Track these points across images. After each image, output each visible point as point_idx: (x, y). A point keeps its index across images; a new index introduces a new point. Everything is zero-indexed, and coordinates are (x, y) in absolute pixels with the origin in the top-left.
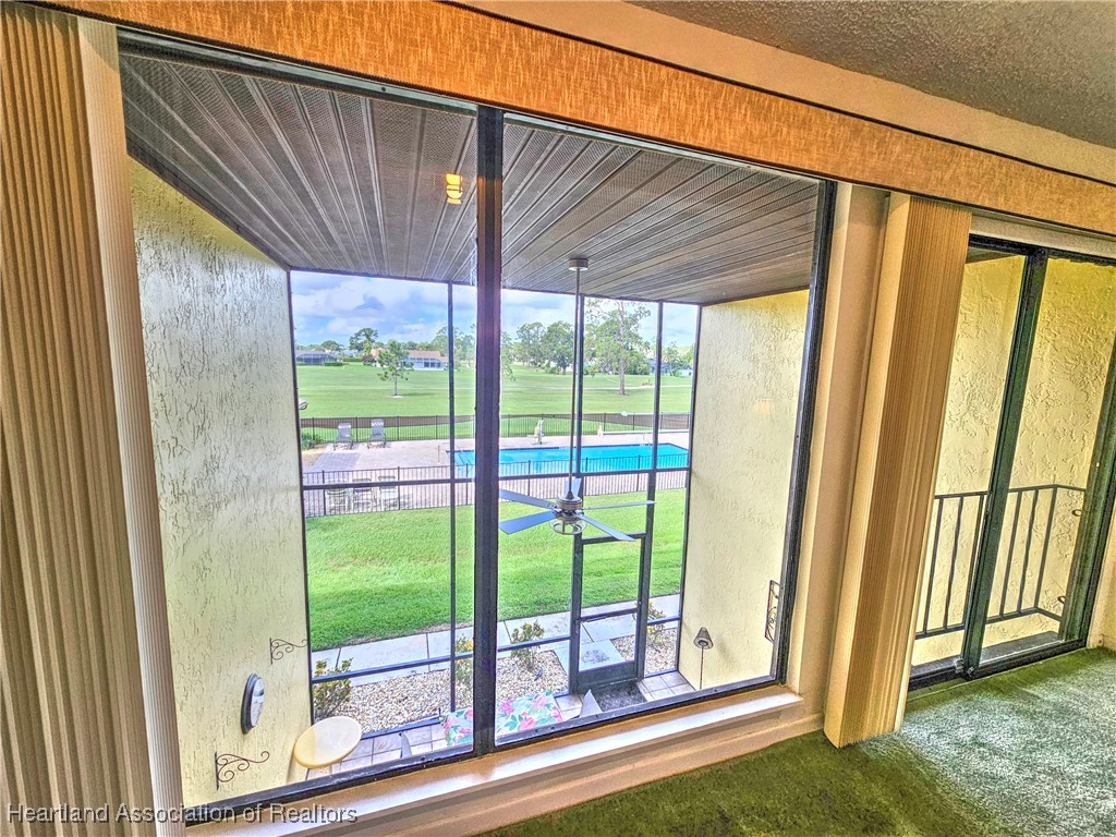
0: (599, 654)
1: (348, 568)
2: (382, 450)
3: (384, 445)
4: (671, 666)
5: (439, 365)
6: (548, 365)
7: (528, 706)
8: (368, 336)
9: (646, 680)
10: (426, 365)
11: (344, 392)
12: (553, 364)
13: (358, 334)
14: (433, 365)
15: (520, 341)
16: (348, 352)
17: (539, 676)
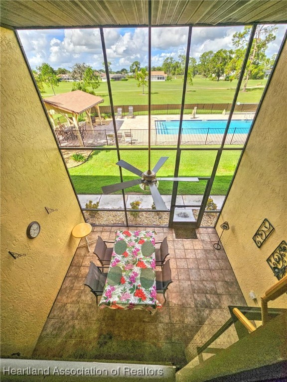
0: (185, 215)
1: (110, 166)
2: (132, 119)
3: (133, 117)
4: (213, 225)
5: (163, 78)
6: (211, 76)
7: (144, 235)
8: (136, 66)
9: (200, 229)
10: (158, 78)
11: (126, 93)
12: (214, 75)
13: (133, 65)
14: (161, 78)
15: (200, 63)
16: (130, 74)
17: (160, 218)
